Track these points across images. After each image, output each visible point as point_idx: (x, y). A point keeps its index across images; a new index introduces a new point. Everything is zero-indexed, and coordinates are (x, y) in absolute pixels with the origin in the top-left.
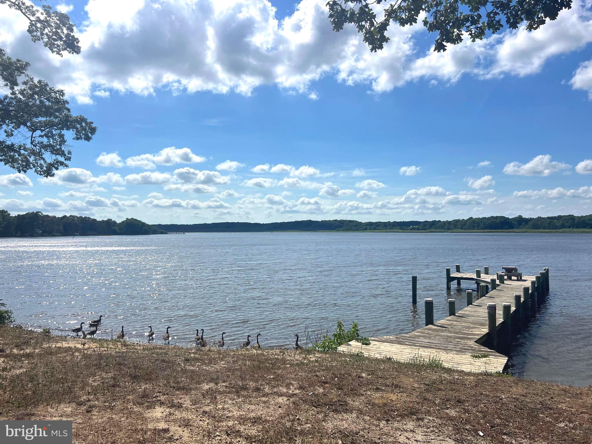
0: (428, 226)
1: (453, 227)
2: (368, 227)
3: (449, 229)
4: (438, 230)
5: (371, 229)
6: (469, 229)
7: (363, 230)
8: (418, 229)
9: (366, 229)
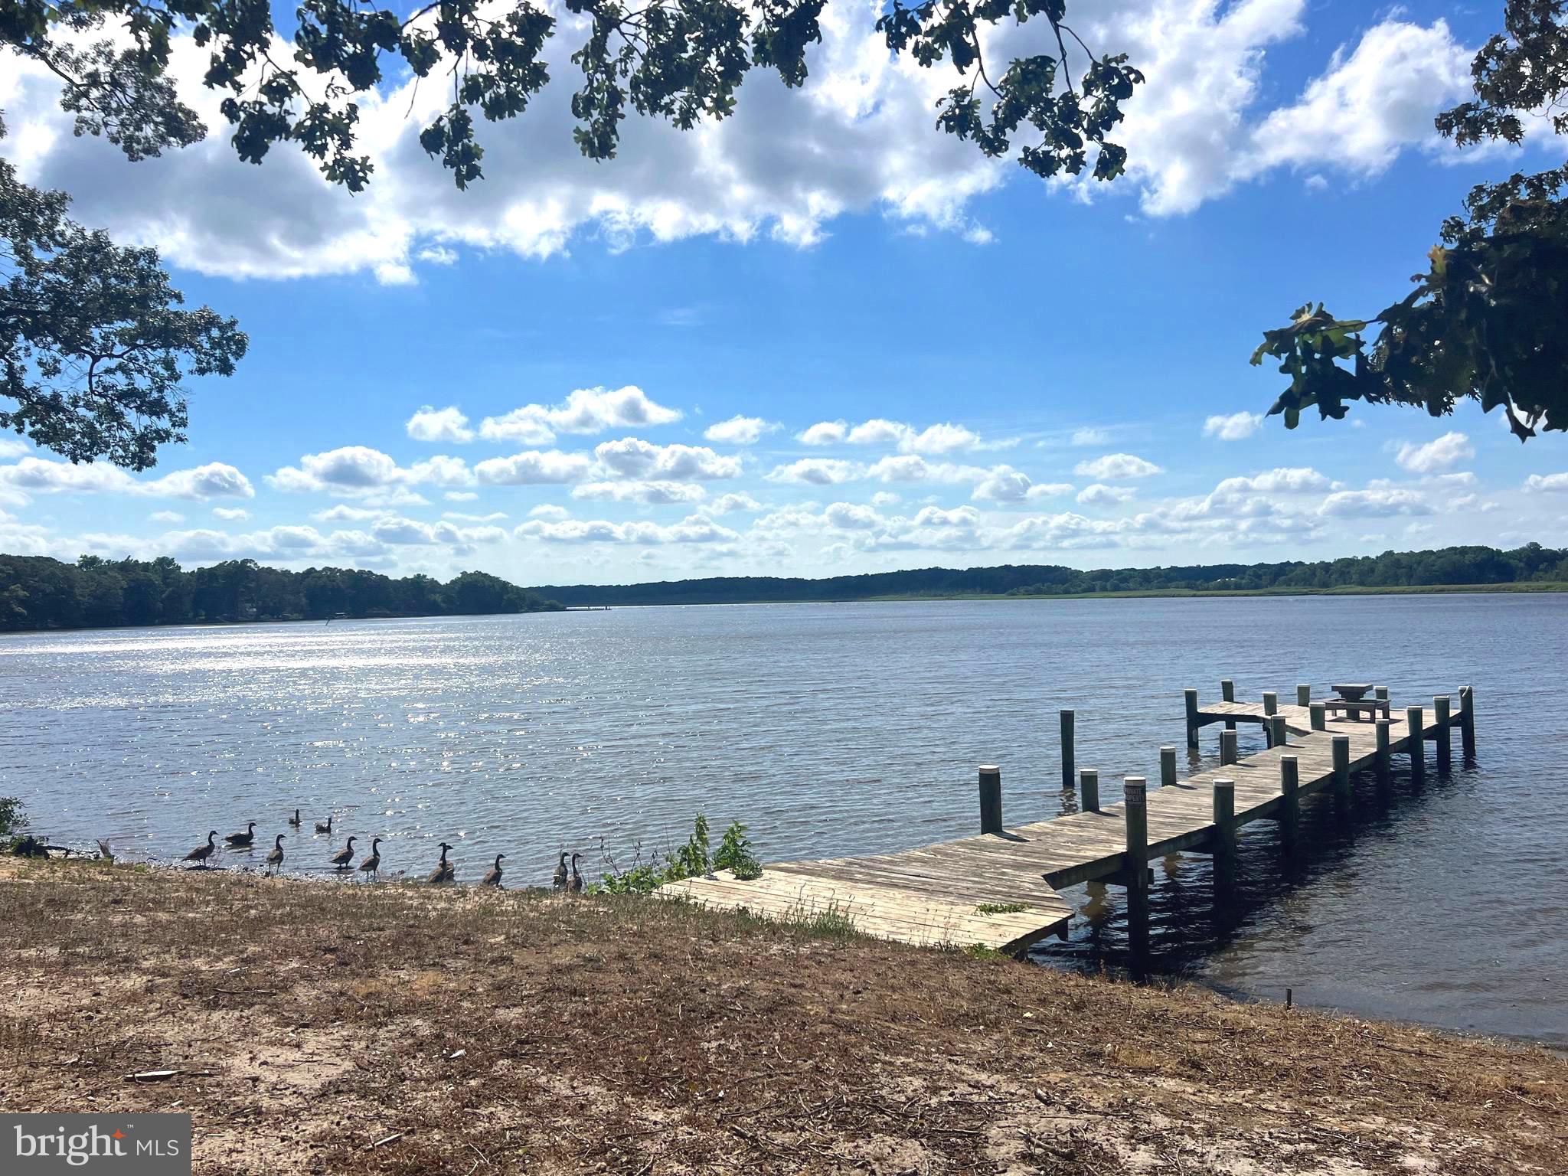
0: (1265, 580)
1: (1337, 580)
2: (1098, 584)
3: (1325, 585)
4: (1292, 589)
5: (1107, 590)
6: (1384, 583)
7: (1084, 591)
8: (1238, 587)
9: (1092, 589)
